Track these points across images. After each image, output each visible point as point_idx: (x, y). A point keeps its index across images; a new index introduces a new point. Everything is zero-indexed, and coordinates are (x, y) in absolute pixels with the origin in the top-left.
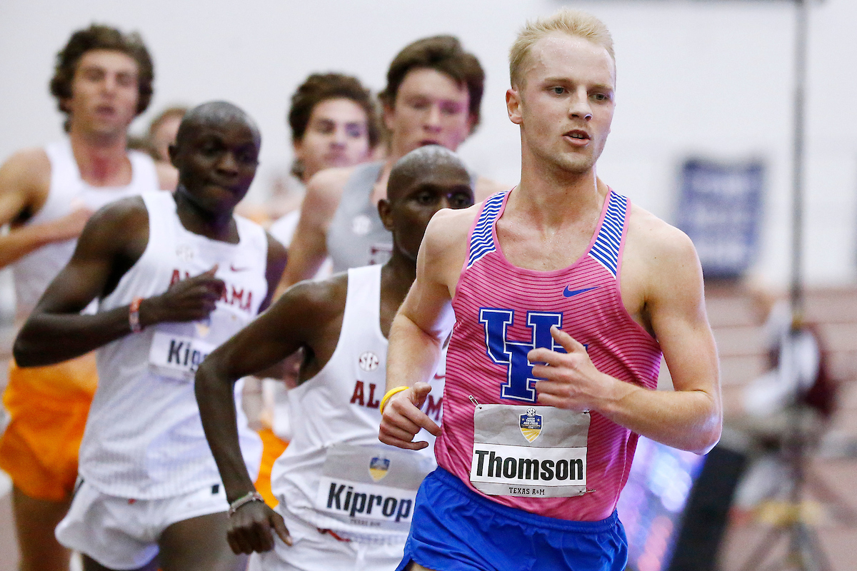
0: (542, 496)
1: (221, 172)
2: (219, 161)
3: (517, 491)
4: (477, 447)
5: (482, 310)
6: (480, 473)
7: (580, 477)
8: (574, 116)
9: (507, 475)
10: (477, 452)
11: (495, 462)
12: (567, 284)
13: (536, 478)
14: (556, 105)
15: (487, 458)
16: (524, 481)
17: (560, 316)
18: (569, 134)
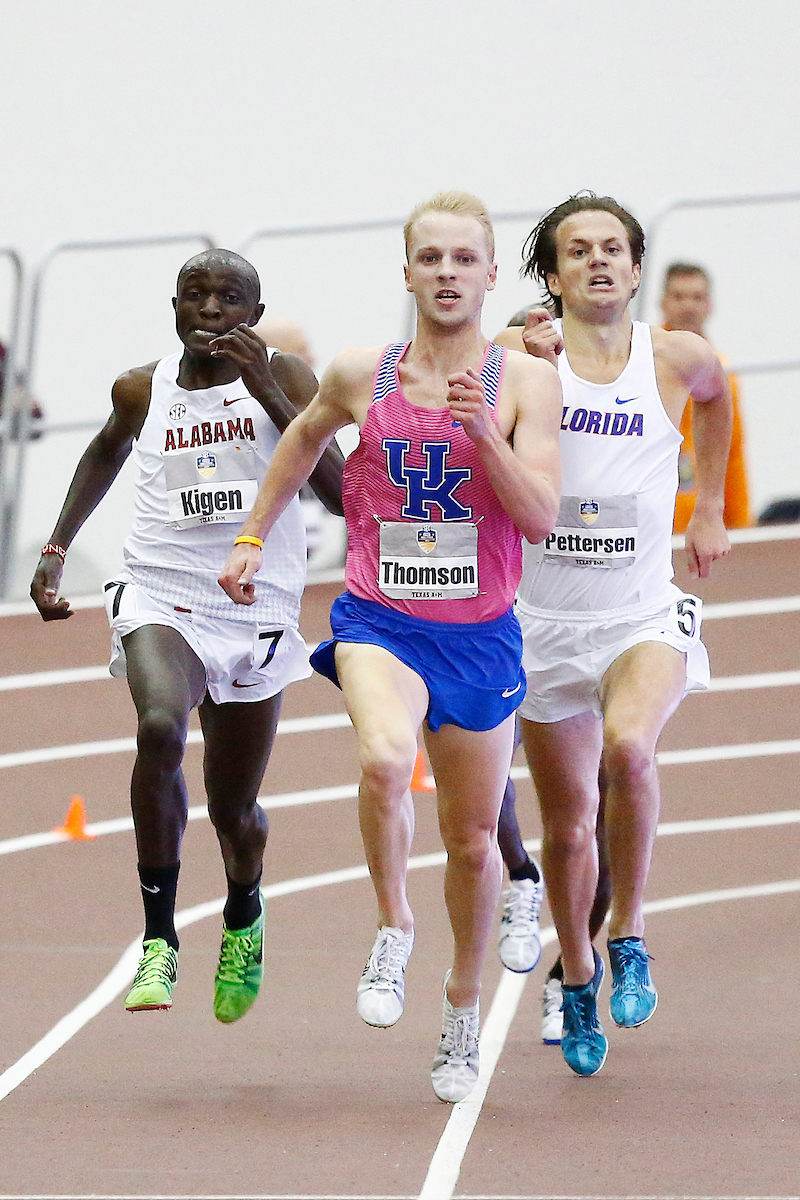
0: (440, 598)
3: (419, 595)
5: (384, 441)
9: (410, 583)
10: (383, 563)
11: (400, 572)
17: (448, 444)
18: (439, 295)
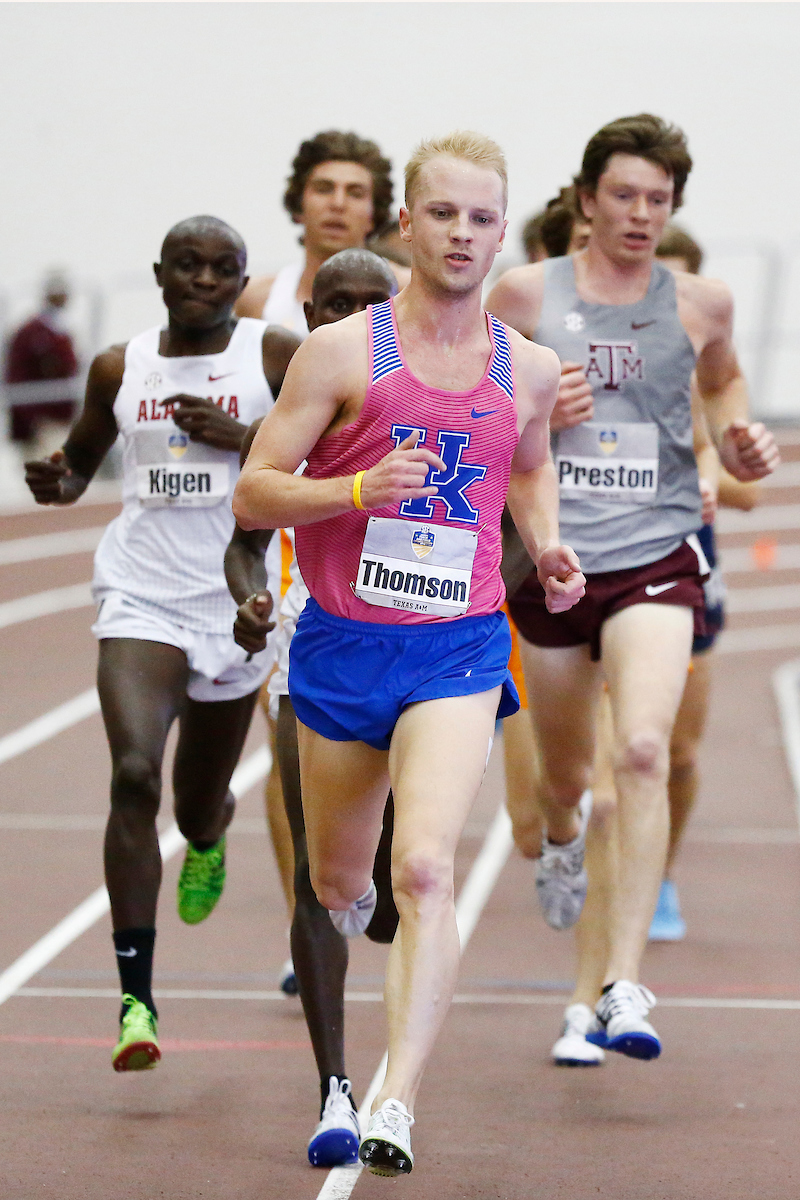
0: (423, 612)
1: (198, 286)
2: (198, 275)
3: (401, 604)
4: (364, 556)
5: (395, 427)
6: (366, 582)
7: (462, 600)
8: (456, 240)
9: (393, 589)
10: (364, 562)
11: (383, 574)
12: (473, 406)
13: (421, 593)
14: (437, 228)
15: (374, 569)
16: (409, 595)
17: (468, 436)
18: (451, 256)
